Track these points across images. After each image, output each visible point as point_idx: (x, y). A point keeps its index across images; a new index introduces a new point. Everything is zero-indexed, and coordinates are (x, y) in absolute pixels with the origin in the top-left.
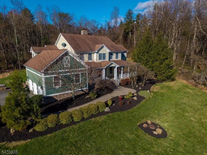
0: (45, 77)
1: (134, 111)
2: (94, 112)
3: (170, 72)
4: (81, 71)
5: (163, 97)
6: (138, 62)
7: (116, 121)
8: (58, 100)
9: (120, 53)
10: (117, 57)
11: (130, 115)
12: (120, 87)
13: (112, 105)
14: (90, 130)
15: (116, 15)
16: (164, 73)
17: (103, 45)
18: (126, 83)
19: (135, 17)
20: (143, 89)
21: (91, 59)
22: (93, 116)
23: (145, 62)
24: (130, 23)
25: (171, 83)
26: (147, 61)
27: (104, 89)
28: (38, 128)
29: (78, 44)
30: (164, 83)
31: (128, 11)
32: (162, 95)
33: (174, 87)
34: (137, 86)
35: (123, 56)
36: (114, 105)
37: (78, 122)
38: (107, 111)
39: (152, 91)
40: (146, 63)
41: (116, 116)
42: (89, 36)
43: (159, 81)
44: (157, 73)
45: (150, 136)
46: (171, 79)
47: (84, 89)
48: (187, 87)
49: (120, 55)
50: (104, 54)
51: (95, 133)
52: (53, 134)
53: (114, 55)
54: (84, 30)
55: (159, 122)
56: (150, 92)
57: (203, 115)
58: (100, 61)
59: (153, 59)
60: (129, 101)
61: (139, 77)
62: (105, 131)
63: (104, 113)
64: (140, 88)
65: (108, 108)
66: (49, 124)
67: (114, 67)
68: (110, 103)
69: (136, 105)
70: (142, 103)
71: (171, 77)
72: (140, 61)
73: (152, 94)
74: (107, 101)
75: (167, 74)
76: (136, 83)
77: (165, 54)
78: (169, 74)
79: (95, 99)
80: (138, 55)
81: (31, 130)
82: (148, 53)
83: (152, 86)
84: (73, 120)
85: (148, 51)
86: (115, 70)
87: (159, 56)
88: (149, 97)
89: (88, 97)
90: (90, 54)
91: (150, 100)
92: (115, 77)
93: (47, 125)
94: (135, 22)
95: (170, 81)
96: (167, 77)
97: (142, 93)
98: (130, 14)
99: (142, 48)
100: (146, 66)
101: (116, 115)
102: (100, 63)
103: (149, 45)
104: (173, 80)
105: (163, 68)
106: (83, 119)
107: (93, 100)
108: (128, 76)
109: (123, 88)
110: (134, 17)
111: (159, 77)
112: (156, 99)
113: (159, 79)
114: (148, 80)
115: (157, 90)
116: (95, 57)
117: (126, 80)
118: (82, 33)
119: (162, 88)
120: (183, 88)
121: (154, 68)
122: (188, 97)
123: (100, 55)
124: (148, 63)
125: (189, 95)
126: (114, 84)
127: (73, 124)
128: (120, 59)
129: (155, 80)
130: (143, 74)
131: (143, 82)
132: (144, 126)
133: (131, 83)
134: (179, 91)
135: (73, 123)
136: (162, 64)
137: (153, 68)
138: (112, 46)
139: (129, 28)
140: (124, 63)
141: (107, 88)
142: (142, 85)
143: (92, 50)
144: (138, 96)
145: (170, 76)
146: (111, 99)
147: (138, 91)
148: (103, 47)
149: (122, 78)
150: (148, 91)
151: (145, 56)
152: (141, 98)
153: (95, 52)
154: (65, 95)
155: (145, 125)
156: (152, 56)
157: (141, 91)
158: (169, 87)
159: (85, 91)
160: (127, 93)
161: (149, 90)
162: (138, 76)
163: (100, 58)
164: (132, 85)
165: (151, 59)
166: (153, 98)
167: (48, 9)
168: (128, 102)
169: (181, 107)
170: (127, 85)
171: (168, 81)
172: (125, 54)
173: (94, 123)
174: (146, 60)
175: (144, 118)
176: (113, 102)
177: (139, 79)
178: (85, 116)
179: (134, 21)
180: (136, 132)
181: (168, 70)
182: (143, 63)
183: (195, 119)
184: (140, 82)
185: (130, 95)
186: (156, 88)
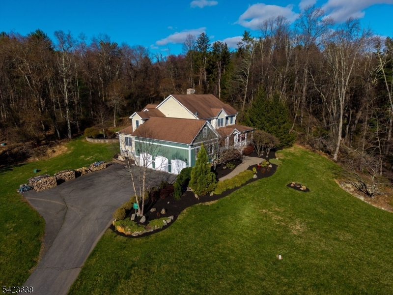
0: (192, 149)
4: (214, 141)
5: (292, 164)
9: (234, 116)
10: (231, 122)
12: (245, 156)
17: (222, 109)
19: (212, 45)
22: (247, 182)
24: (204, 56)
25: (290, 149)
28: (217, 192)
30: (285, 150)
31: (200, 36)
33: (295, 153)
34: (262, 155)
37: (240, 187)
38: (256, 178)
45: (300, 192)
48: (307, 152)
49: (234, 119)
50: (222, 120)
54: (191, 89)
57: (328, 176)
63: (254, 180)
64: (267, 156)
65: (255, 175)
69: (274, 172)
70: (277, 170)
73: (281, 162)
79: (233, 169)
81: (211, 194)
83: (275, 154)
89: (225, 167)
91: (282, 167)
98: (203, 40)
102: (220, 129)
106: (242, 185)
110: (210, 47)
112: (287, 166)
116: (214, 123)
118: (189, 92)
120: (304, 154)
123: (219, 120)
125: (312, 161)
127: (237, 189)
128: (234, 124)
134: (302, 157)
139: (203, 65)
143: (212, 116)
144: (271, 164)
147: (266, 159)
148: (221, 112)
150: (277, 159)
152: (274, 166)
153: (214, 119)
155: (292, 185)
157: (271, 159)
163: (218, 125)
164: (258, 153)
168: (268, 170)
169: (311, 171)
170: (250, 153)
173: (252, 186)
175: (288, 181)
180: (288, 190)
183: (324, 179)
185: (266, 164)
186: (280, 156)
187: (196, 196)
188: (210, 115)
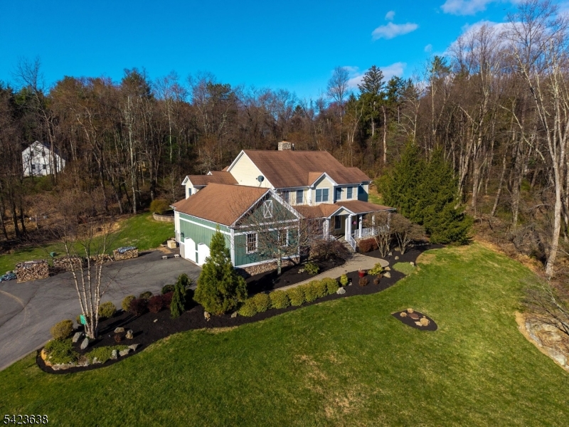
0: (235, 234)
1: (386, 295)
2: (320, 294)
3: (457, 227)
4: (289, 224)
5: (439, 275)
6: (392, 204)
7: (357, 307)
8: (252, 274)
9: (355, 187)
10: (349, 195)
11: (380, 300)
12: (358, 254)
13: (347, 284)
14: (320, 317)
15: (340, 86)
16: (445, 229)
17: (325, 173)
18: (369, 248)
19: (387, 84)
20: (402, 260)
21: (301, 201)
22: (318, 300)
23: (406, 205)
24: (373, 100)
25: (459, 249)
26: (410, 204)
27: (329, 258)
28: (244, 312)
29: (276, 173)
30: (446, 249)
31: (369, 71)
32: (438, 270)
33: (464, 256)
34: (390, 254)
35: (361, 191)
36: (351, 284)
37: (298, 307)
38: (341, 293)
39: (420, 264)
40: (409, 208)
41: (356, 301)
42: (293, 152)
43: (435, 245)
44: (432, 227)
45: (411, 328)
46: (460, 240)
47: (293, 257)
48: (491, 256)
49: (355, 191)
50: (326, 191)
51: (328, 321)
52: (267, 321)
53: (344, 192)
54: (284, 142)
55: (427, 311)
56: (415, 265)
57: (505, 304)
58: (319, 203)
59: (424, 200)
60: (376, 279)
61: (395, 235)
62: (342, 318)
63: (336, 296)
64: (396, 258)
65: (342, 288)
66: (258, 307)
67: (346, 216)
68: (344, 281)
69: (388, 287)
70: (399, 282)
71: (460, 236)
72: (397, 202)
73: (419, 269)
74: (340, 278)
75: (452, 231)
76: (388, 249)
77: (447, 191)
78: (456, 230)
79: (315, 274)
80: (391, 190)
81: (234, 315)
82: (413, 186)
83: (420, 254)
84: (290, 305)
85: (413, 183)
86: (348, 222)
87: (435, 194)
88: (413, 274)
89: (302, 270)
90: (300, 192)
91: (413, 279)
92: (348, 235)
93: (255, 309)
94: (387, 98)
95: (458, 246)
96: (452, 237)
97: (399, 267)
98: (374, 77)
99: (400, 176)
100: (409, 212)
101: (355, 299)
102: (318, 207)
103: (414, 171)
104: (465, 242)
105: (442, 219)
106: (305, 304)
107: (312, 276)
108: (372, 234)
109: (363, 257)
110: (384, 86)
111: (434, 237)
112: (425, 277)
113: (435, 239)
114: (411, 243)
115: (429, 263)
116: (309, 197)
117: (368, 241)
118: (281, 147)
119: (439, 258)
120: (482, 259)
121: (425, 218)
122: (487, 276)
123: (318, 192)
124: (413, 208)
125: (489, 272)
126: (346, 249)
127: (290, 310)
128: (357, 199)
129: (428, 242)
130: (402, 231)
131: (401, 247)
132: (401, 315)
133: (378, 248)
134: (472, 263)
135: (290, 308)
136: (441, 210)
137: (423, 217)
138: (339, 173)
139: (370, 113)
140: (364, 208)
141: (333, 255)
142: (399, 252)
143: (304, 185)
144: (392, 272)
145: (457, 235)
146: (347, 274)
147: (392, 262)
148: (323, 178)
149: (360, 237)
150: (412, 263)
151: (406, 194)
152: (397, 276)
153: (308, 188)
154: (263, 267)
155: (403, 314)
156: (421, 192)
157: (399, 263)
158: (452, 257)
159: (295, 260)
160: (373, 266)
161: (414, 262)
162: (392, 235)
163: (318, 199)
164: (381, 252)
165: (418, 199)
166: (420, 275)
167: (190, 79)
168: (375, 281)
169: (469, 291)
170: (370, 251)
171: (455, 245)
172: (366, 188)
173: (323, 308)
174: (409, 201)
175: (402, 305)
176: (350, 280)
177: (395, 240)
178: (308, 298)
179: (383, 95)
180: (389, 322)
181: (452, 223)
182: (403, 207)
183: (489, 309)
184: (397, 246)
185: (378, 270)
186: (426, 258)
187: (206, 315)
188: (301, 182)
